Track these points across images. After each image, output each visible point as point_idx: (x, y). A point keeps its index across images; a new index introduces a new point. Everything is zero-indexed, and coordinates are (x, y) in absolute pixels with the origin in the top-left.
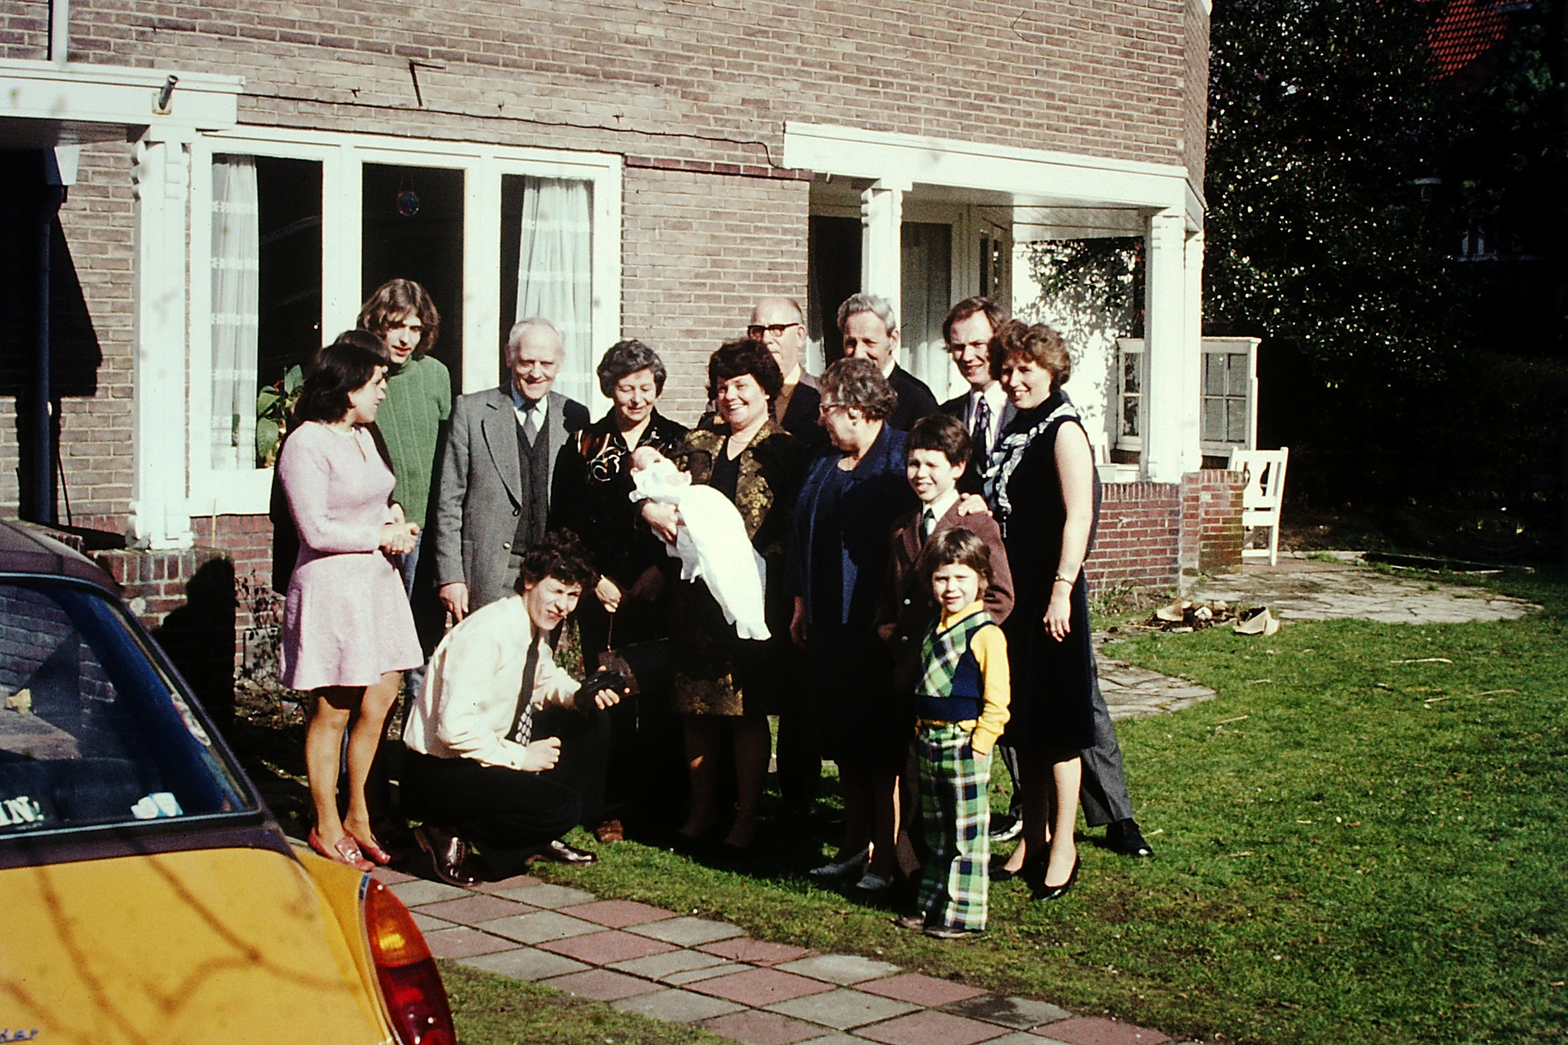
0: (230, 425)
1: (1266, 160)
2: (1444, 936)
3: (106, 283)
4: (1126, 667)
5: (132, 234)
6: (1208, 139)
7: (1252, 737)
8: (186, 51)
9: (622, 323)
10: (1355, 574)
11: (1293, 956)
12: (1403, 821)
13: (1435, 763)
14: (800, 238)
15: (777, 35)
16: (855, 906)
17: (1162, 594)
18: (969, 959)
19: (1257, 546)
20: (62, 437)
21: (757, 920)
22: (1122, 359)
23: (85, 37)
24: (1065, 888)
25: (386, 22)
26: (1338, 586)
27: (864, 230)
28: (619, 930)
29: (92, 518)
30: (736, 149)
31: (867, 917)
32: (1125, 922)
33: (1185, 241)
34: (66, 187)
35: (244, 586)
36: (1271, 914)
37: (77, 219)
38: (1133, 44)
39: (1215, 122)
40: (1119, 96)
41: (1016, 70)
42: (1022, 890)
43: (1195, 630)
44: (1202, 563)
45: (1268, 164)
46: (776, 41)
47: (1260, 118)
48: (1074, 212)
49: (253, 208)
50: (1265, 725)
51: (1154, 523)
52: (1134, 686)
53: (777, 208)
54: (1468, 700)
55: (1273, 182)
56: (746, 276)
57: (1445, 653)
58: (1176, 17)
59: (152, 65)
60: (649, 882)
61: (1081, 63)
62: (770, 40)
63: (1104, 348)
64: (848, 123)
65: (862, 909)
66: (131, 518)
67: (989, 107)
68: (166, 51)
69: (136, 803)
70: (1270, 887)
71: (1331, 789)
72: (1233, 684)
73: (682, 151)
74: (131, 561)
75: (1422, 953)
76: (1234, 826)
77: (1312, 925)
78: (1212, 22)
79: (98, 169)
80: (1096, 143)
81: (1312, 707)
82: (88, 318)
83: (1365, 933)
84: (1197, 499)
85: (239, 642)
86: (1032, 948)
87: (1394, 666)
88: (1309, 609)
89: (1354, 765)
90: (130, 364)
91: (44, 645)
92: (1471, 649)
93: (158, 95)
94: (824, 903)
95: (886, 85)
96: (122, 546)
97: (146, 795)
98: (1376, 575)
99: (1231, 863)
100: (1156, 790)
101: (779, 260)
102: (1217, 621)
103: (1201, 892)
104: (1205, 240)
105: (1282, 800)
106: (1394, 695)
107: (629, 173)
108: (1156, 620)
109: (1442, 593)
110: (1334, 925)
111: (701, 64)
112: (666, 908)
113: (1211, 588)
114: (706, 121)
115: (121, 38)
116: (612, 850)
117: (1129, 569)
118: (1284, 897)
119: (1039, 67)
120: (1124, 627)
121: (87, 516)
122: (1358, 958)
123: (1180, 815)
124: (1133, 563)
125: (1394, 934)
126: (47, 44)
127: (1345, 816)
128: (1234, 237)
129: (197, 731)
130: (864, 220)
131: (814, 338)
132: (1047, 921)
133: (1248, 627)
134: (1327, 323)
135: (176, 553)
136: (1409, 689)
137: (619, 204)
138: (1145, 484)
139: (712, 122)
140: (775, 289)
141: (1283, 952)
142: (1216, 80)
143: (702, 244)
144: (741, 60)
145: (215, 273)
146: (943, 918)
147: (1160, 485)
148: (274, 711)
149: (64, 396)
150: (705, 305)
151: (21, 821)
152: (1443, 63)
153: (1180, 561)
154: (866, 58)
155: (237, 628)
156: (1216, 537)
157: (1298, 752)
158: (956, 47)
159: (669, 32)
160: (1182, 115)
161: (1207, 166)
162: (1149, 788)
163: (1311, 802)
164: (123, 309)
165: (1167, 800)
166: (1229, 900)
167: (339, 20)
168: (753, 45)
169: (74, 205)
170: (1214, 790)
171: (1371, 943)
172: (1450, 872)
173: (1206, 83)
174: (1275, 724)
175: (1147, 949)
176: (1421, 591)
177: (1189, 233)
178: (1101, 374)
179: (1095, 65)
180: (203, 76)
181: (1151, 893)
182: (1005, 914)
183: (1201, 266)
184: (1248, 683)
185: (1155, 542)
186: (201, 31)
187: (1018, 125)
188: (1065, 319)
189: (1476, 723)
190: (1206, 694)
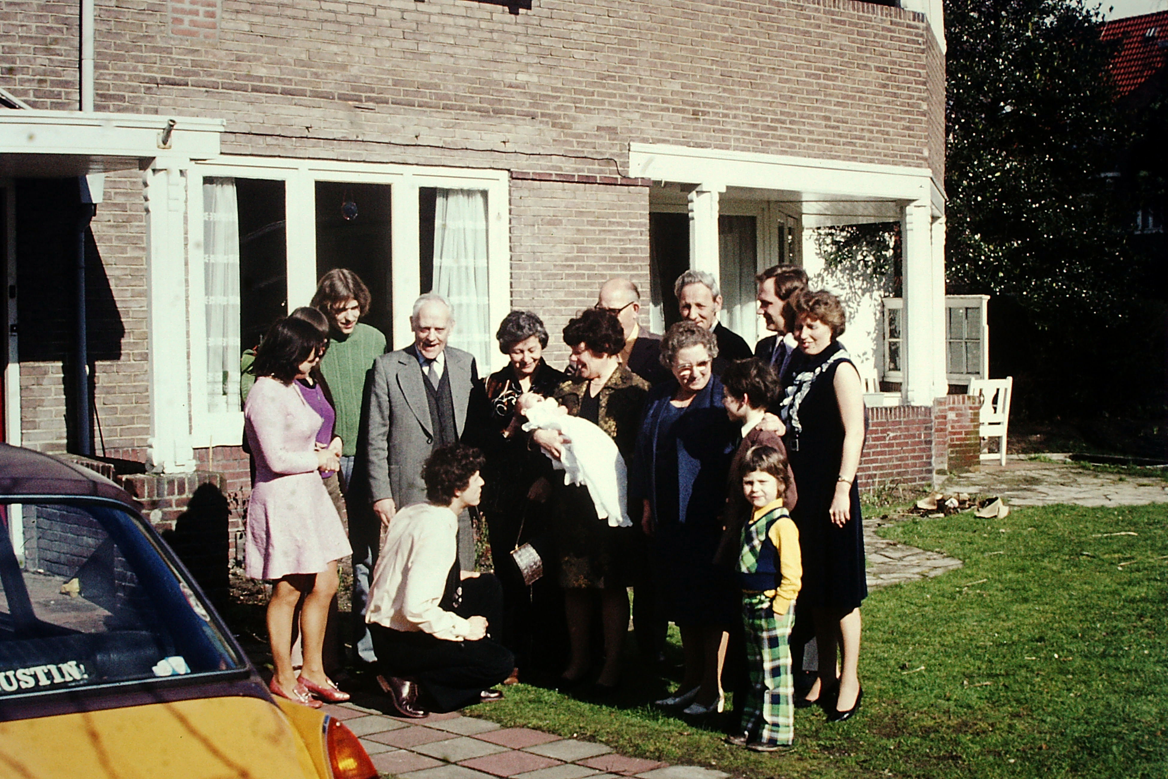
0: (221, 379)
1: (990, 162)
2: (1136, 741)
3: (127, 275)
4: (895, 545)
5: (145, 238)
6: (946, 147)
7: (990, 595)
8: (181, 101)
9: (511, 296)
10: (1065, 470)
11: (1024, 759)
12: (1103, 656)
13: (1127, 611)
14: (643, 229)
15: (621, 79)
16: (694, 730)
17: (921, 489)
18: (781, 767)
19: (991, 451)
20: (96, 391)
21: (621, 741)
22: (886, 314)
23: (107, 92)
24: (852, 712)
25: (330, 77)
26: (1052, 480)
27: (691, 222)
28: (519, 750)
29: (121, 451)
30: (593, 164)
31: (703, 737)
32: (897, 737)
33: (932, 224)
34: (95, 205)
35: (234, 499)
36: (1006, 728)
37: (105, 229)
38: (889, 78)
39: (951, 135)
40: (879, 117)
41: (801, 99)
42: (820, 715)
43: (945, 515)
44: (950, 465)
45: (993, 164)
46: (621, 83)
47: (985, 131)
48: (848, 205)
49: (234, 216)
50: (1000, 586)
51: (914, 436)
52: (901, 559)
53: (624, 207)
54: (1149, 563)
55: (996, 177)
56: (604, 259)
57: (1133, 528)
58: (920, 57)
59: (156, 112)
60: (540, 714)
61: (850, 93)
62: (617, 82)
63: (873, 306)
64: (676, 143)
65: (700, 731)
66: (149, 450)
67: (781, 127)
68: (167, 101)
69: (156, 665)
70: (1005, 708)
71: (1050, 633)
72: (975, 556)
73: (553, 166)
74: (150, 482)
75: (1120, 754)
76: (978, 663)
77: (1037, 736)
78: (947, 61)
79: (118, 190)
80: (863, 153)
81: (1034, 571)
82: (114, 302)
83: (1077, 741)
84: (945, 417)
85: (231, 540)
86: (828, 758)
87: (1095, 539)
88: (1031, 498)
89: (1067, 615)
90: (146, 337)
91: (90, 546)
92: (1151, 525)
93: (162, 134)
94: (671, 727)
95: (704, 113)
96: (143, 472)
97: (163, 659)
98: (1080, 470)
99: (976, 691)
100: (918, 637)
101: (628, 246)
102: (962, 509)
103: (954, 713)
104: (946, 223)
105: (1013, 643)
106: (1095, 560)
107: (514, 184)
108: (916, 509)
109: (1129, 482)
110: (1054, 735)
111: (565, 102)
112: (553, 733)
113: (957, 484)
114: (571, 144)
115: (132, 92)
116: (512, 690)
117: (895, 471)
118: (1017, 715)
119: (818, 97)
120: (892, 514)
121: (116, 450)
122: (1072, 760)
123: (937, 655)
124: (899, 466)
125: (1099, 742)
126: (78, 98)
127: (1061, 653)
128: (968, 219)
129: (200, 610)
130: (690, 214)
131: (656, 304)
132: (839, 737)
133: (985, 513)
134: (1038, 282)
135: (183, 476)
136: (1106, 556)
137: (507, 207)
138: (906, 407)
139: (575, 144)
140: (626, 268)
141: (1016, 757)
142: (951, 103)
143: (570, 235)
144: (595, 97)
145: (207, 265)
146: (761, 736)
147: (918, 407)
148: (260, 591)
149: (97, 360)
150: (574, 281)
151: (71, 679)
152: (1120, 87)
153: (934, 465)
154: (689, 93)
155: (229, 530)
156: (960, 446)
157: (1025, 606)
158: (755, 83)
159: (541, 78)
160: (926, 130)
161: (946, 168)
162: (913, 635)
163: (1035, 643)
164: (141, 294)
165: (927, 645)
166: (976, 719)
167: (296, 76)
168: (604, 87)
169: (102, 218)
170: (963, 636)
171: (1082, 748)
172: (1139, 692)
173: (944, 106)
174: (1007, 585)
175: (914, 757)
176: (1114, 482)
177: (934, 218)
178: (871, 325)
179: (861, 94)
180: (195, 120)
181: (916, 714)
182: (807, 733)
183: (944, 243)
184: (986, 554)
185: (914, 451)
186: (192, 86)
187: (804, 141)
188: (843, 285)
189: (1157, 580)
190: (955, 564)
